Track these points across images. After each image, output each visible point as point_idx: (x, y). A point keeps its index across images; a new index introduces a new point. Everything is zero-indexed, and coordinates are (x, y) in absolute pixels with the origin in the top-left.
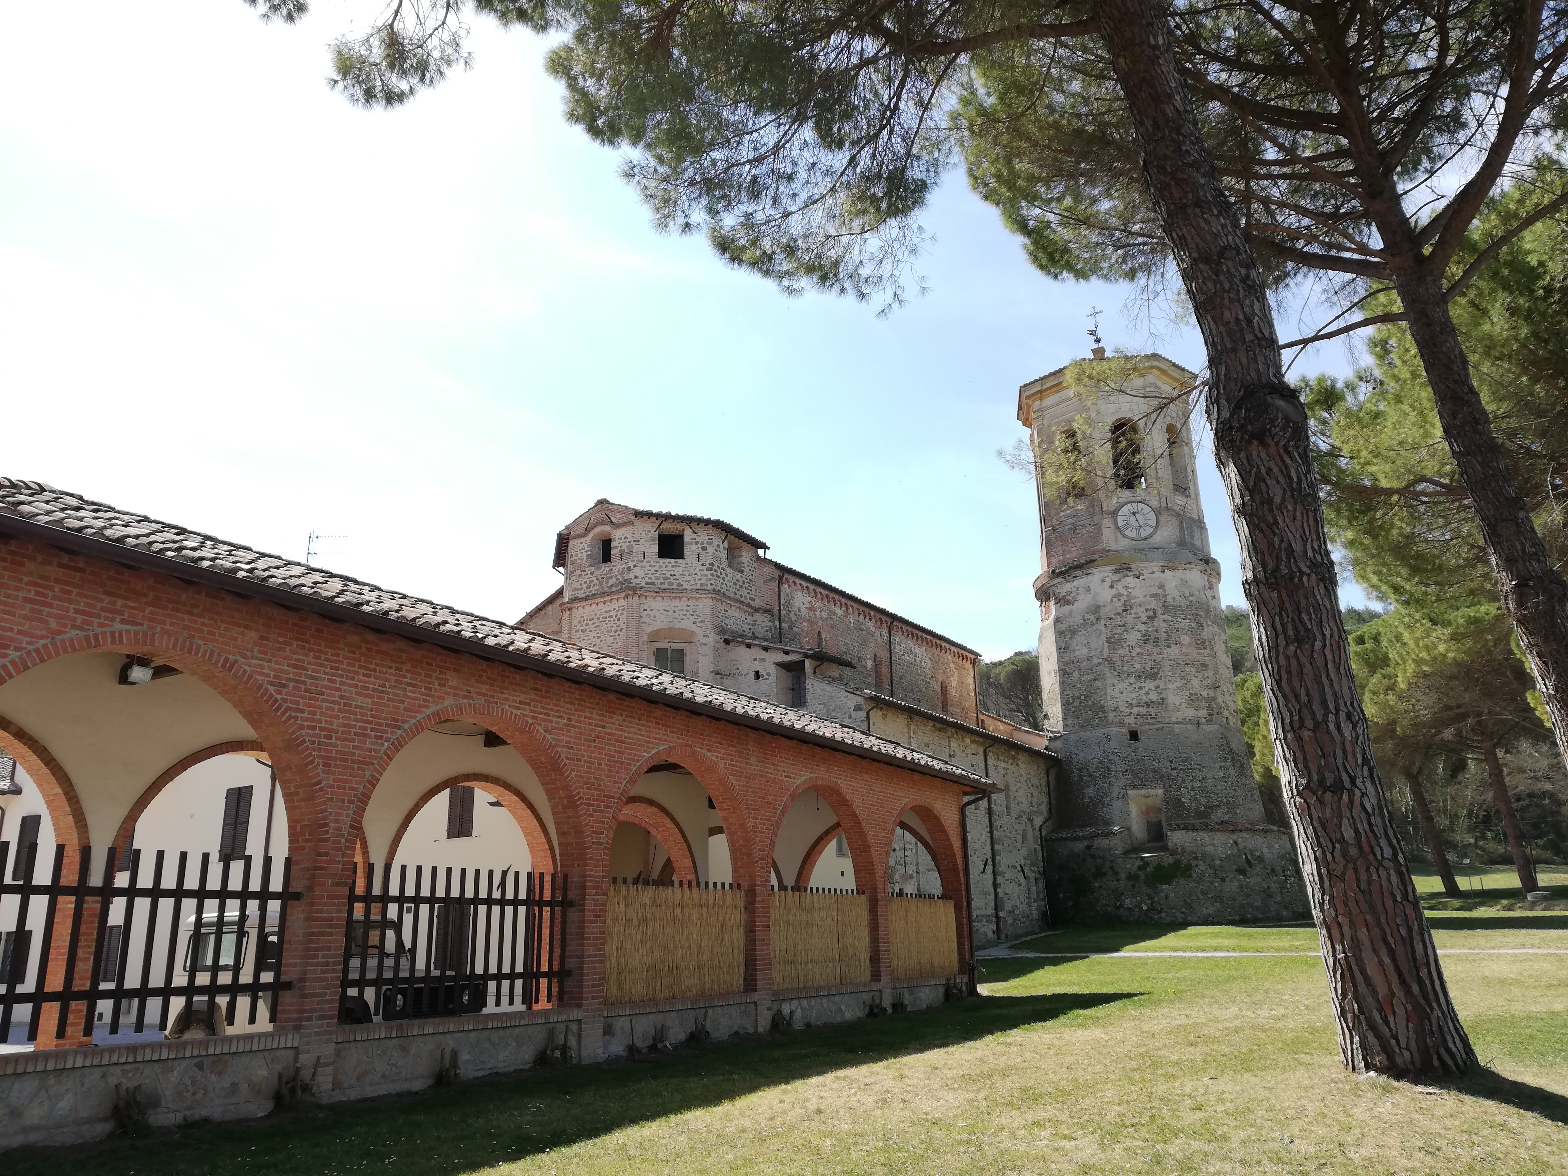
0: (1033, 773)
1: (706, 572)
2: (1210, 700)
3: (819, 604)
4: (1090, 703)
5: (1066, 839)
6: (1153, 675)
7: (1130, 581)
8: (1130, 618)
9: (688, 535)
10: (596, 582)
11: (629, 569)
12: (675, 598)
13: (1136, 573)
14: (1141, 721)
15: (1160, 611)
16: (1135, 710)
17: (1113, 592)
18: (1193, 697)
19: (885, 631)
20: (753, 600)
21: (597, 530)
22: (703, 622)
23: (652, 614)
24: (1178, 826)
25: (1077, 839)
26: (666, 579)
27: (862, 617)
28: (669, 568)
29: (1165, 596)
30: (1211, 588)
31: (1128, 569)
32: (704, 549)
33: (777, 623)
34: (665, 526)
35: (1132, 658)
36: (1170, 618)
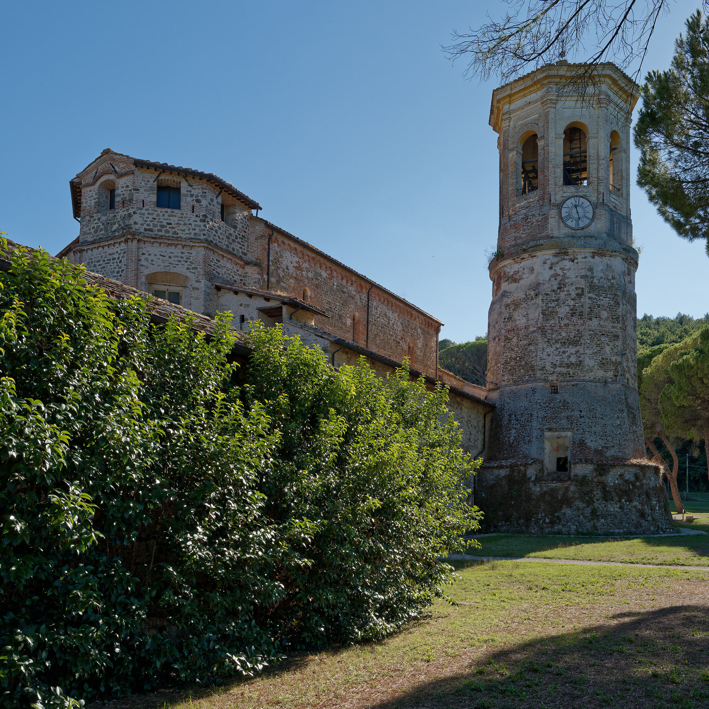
0: (473, 416)
1: (199, 223)
2: (617, 364)
3: (305, 265)
4: (523, 363)
5: (493, 468)
6: (575, 343)
7: (567, 264)
8: (562, 295)
9: (184, 187)
10: (102, 227)
11: (130, 216)
12: (171, 245)
13: (572, 257)
14: (561, 378)
15: (586, 290)
16: (558, 369)
17: (552, 272)
18: (604, 361)
19: (364, 296)
20: (245, 254)
21: (103, 179)
22: (196, 268)
23: (150, 258)
24: (581, 460)
25: (501, 467)
26: (163, 226)
27: (344, 281)
28: (166, 216)
29: (593, 277)
30: (629, 274)
31: (566, 253)
32: (198, 201)
33: (265, 277)
34: (162, 177)
35: (560, 327)
36: (594, 296)
